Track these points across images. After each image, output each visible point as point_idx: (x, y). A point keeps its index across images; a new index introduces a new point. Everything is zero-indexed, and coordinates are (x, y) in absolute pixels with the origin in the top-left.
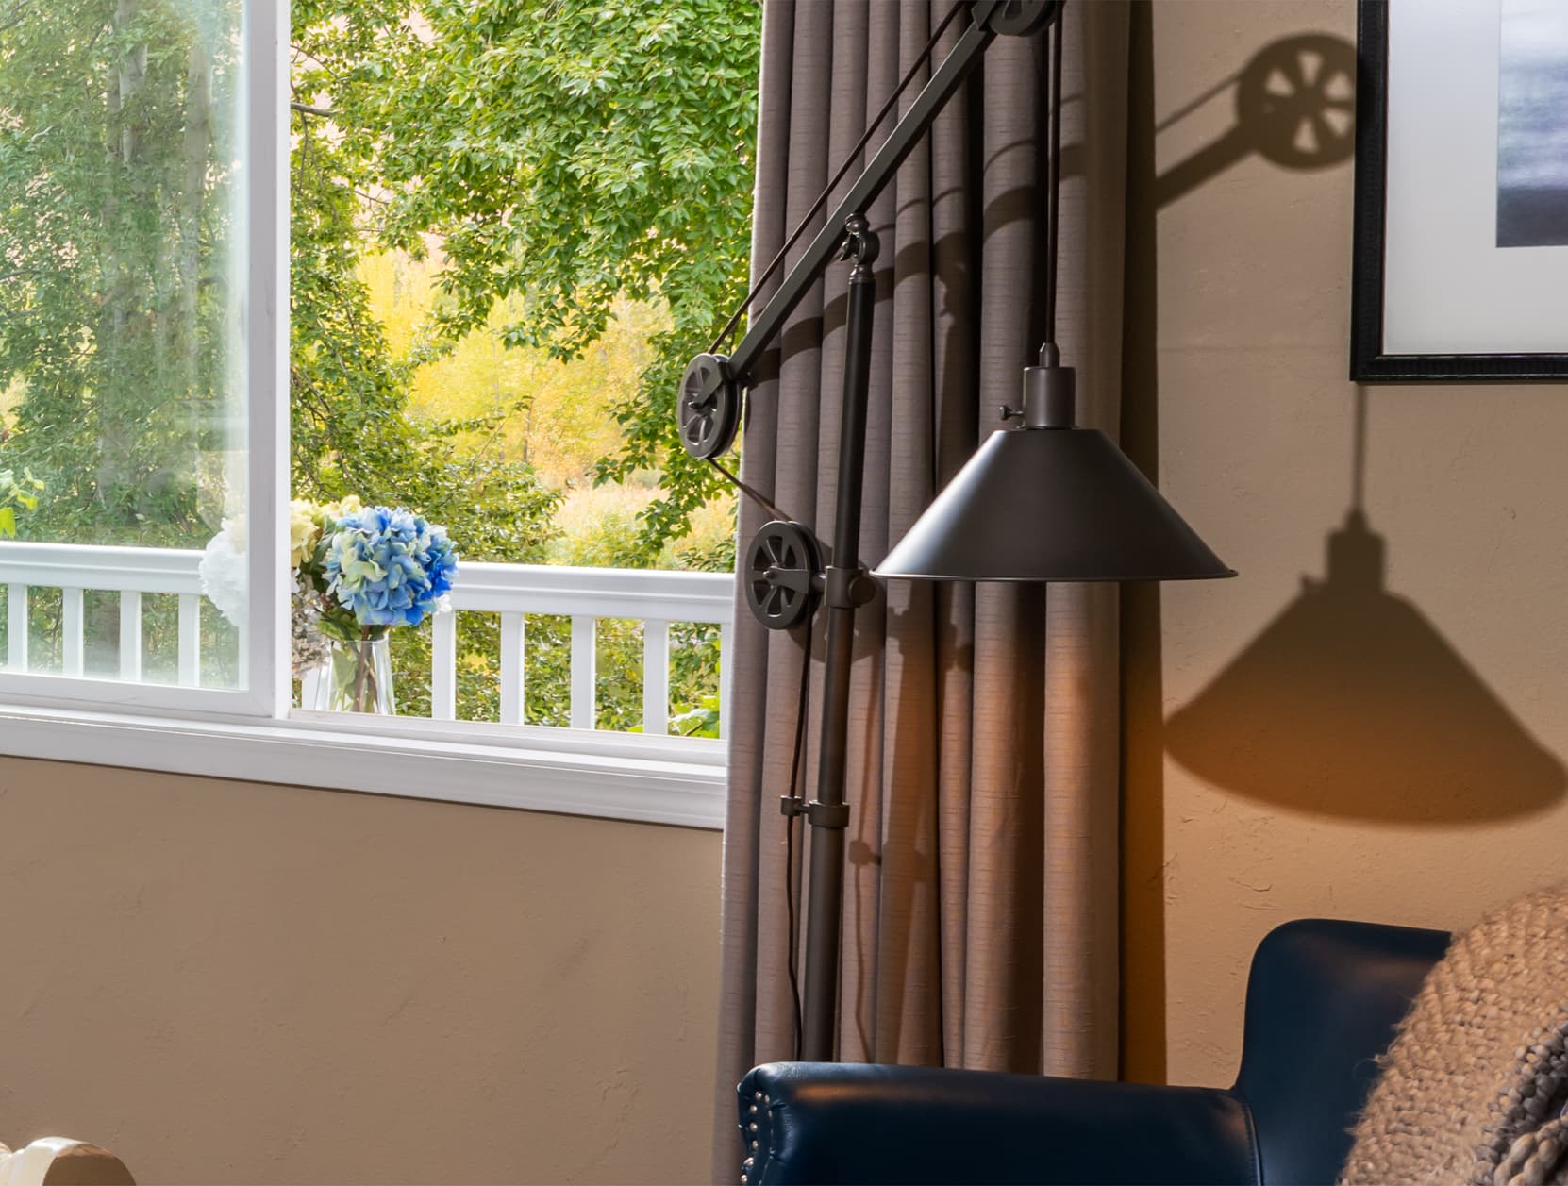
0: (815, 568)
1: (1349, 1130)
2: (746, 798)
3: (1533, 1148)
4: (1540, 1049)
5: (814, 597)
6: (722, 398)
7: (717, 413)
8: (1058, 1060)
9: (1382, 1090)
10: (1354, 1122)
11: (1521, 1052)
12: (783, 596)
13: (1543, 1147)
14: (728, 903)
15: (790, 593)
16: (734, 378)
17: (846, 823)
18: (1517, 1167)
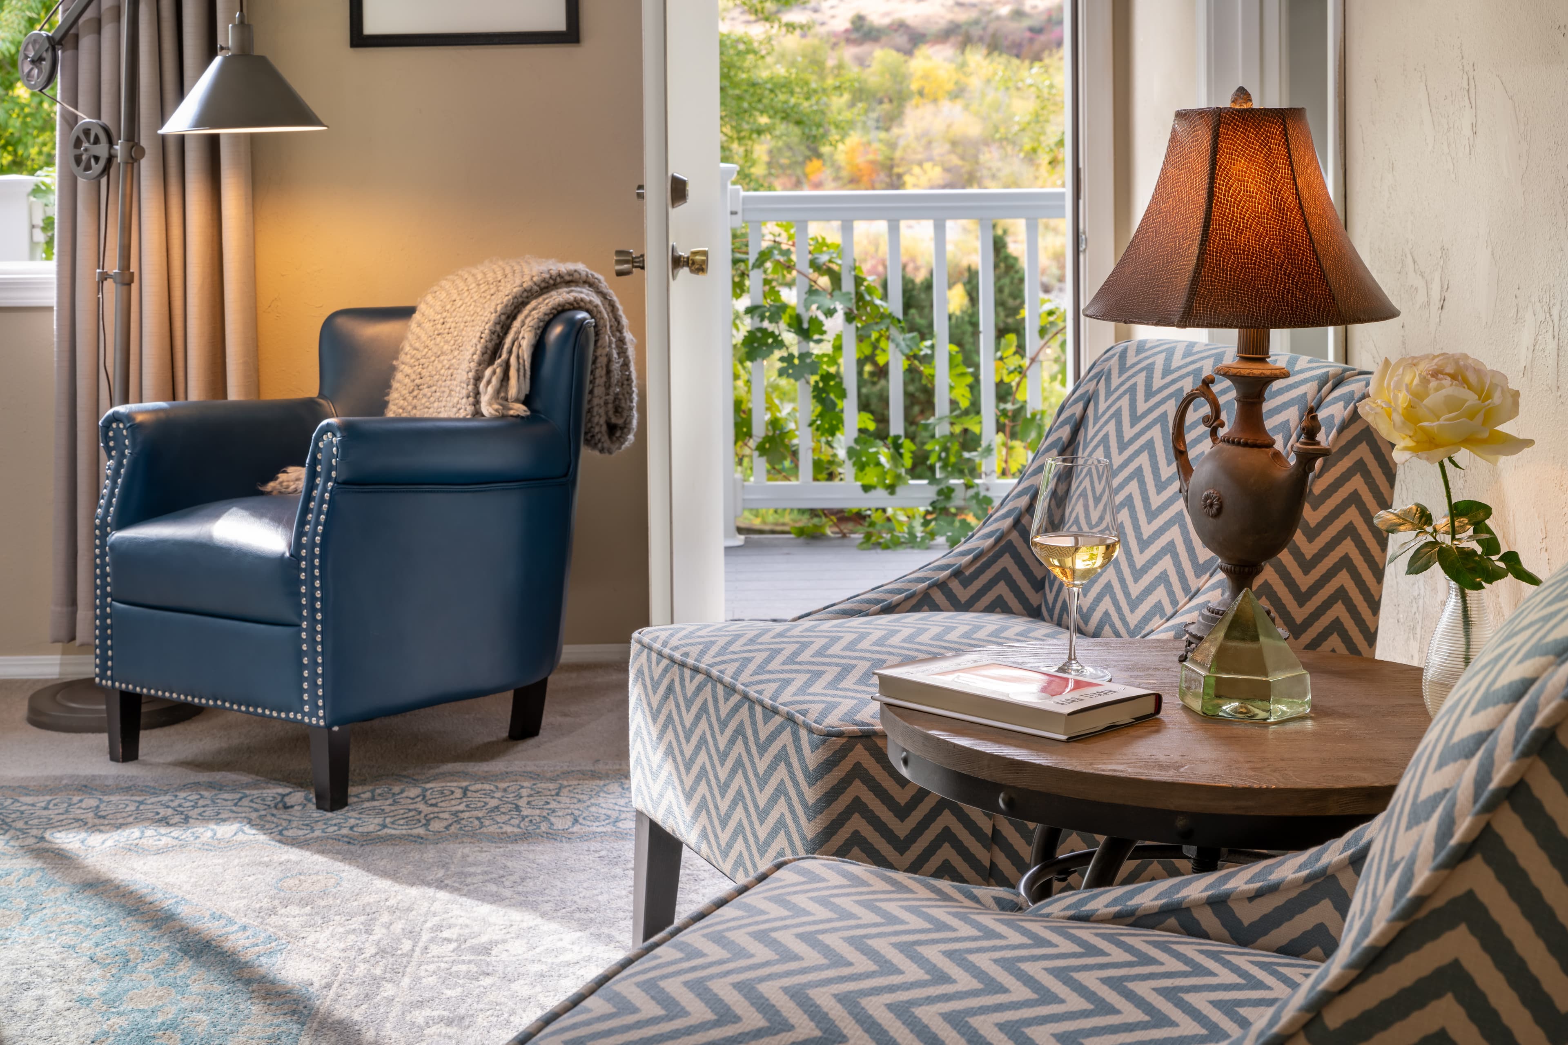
0: (111, 143)
1: (386, 398)
2: (67, 281)
3: (494, 372)
4: (487, 331)
5: (110, 159)
6: (48, 56)
7: (46, 65)
8: (234, 393)
9: (399, 376)
10: (388, 394)
11: (479, 334)
12: (93, 161)
13: (498, 370)
14: (59, 342)
15: (97, 159)
16: (54, 43)
17: (132, 281)
18: (489, 382)
